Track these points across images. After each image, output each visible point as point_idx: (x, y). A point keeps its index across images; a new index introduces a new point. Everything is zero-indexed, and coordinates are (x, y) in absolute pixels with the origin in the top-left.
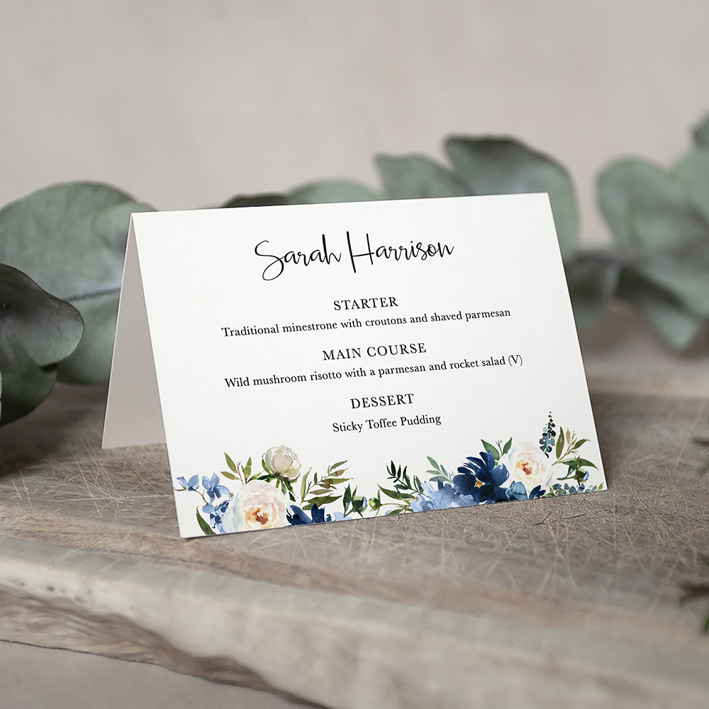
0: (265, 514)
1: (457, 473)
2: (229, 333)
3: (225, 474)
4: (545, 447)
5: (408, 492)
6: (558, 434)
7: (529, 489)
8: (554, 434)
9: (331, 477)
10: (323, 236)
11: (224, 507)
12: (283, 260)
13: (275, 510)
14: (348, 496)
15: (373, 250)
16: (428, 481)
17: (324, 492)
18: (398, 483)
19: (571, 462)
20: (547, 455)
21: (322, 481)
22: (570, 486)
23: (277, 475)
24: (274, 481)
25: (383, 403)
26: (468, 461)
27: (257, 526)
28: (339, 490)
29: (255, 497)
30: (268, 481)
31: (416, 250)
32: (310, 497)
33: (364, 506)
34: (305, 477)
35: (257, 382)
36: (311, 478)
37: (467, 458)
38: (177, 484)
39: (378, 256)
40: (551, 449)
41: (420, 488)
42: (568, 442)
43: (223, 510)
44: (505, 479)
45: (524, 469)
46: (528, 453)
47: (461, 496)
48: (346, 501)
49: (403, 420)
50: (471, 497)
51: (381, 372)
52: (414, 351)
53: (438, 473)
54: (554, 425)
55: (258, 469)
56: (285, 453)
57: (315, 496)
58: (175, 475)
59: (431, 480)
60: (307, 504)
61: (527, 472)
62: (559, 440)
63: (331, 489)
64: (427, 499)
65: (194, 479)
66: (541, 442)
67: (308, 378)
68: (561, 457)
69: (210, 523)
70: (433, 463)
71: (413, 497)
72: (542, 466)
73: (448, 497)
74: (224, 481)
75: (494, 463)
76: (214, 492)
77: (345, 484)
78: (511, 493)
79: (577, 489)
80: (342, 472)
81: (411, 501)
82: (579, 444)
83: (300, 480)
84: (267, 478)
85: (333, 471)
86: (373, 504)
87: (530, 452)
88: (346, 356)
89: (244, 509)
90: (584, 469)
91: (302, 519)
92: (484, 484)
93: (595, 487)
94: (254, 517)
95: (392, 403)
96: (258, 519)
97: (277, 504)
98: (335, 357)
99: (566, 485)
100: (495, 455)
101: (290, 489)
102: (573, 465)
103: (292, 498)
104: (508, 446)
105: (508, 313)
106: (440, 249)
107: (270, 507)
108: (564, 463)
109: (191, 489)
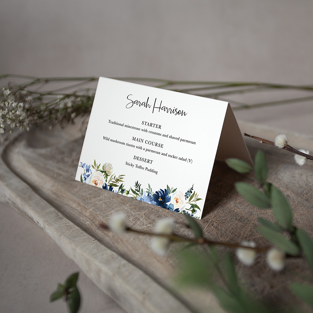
0: (97, 183)
1: (155, 193)
2: (110, 122)
3: (92, 166)
4: (186, 196)
5: (138, 193)
6: (193, 193)
7: (175, 208)
8: (191, 192)
9: (119, 179)
10: (148, 98)
11: (88, 176)
12: (134, 102)
13: (100, 183)
14: (121, 187)
15: (161, 107)
16: (145, 192)
17: (115, 183)
18: (136, 189)
19: (193, 205)
20: (186, 199)
21: (116, 179)
22: (189, 213)
23: (105, 172)
24: (104, 173)
25: (143, 161)
26: (160, 190)
27: (94, 185)
28: (119, 184)
29: (97, 176)
30: (102, 173)
31: (174, 111)
32: (111, 182)
33: (124, 192)
34: (112, 176)
35: (111, 140)
36: (113, 177)
38: (80, 164)
39: (162, 109)
40: (188, 197)
41: (142, 193)
42: (195, 197)
43: (88, 177)
45: (176, 201)
46: (180, 196)
47: (153, 201)
48: (120, 188)
49: (147, 168)
50: (156, 203)
51: (147, 150)
52: (159, 146)
53: (149, 190)
54: (193, 189)
55: (101, 168)
57: (112, 183)
58: (80, 161)
59: (146, 192)
60: (109, 184)
61: (177, 202)
62: (192, 195)
63: (117, 182)
64: (143, 198)
65: (85, 164)
66: (186, 193)
67: (125, 144)
68: (190, 201)
69: (83, 179)
70: (149, 186)
71: (139, 195)
72: (183, 202)
73: (149, 200)
74: (91, 168)
75: (168, 194)
76: (88, 170)
77: (122, 183)
78: (168, 207)
79: (191, 215)
80: (123, 178)
81: (138, 196)
82: (198, 200)
83: (110, 176)
84: (102, 172)
85: (120, 177)
86: (127, 192)
87: (181, 195)
88: (139, 141)
89: (93, 179)
90: (196, 209)
91: (106, 188)
92: (162, 200)
93: (197, 217)
94: (94, 182)
95: (146, 161)
96: (95, 183)
97: (102, 181)
98: (136, 140)
100: (169, 192)
101: (107, 178)
102: (193, 206)
103: (106, 181)
104: (175, 190)
105: (195, 143)
106: (182, 113)
107: (99, 181)
108: (190, 204)
109: (82, 167)
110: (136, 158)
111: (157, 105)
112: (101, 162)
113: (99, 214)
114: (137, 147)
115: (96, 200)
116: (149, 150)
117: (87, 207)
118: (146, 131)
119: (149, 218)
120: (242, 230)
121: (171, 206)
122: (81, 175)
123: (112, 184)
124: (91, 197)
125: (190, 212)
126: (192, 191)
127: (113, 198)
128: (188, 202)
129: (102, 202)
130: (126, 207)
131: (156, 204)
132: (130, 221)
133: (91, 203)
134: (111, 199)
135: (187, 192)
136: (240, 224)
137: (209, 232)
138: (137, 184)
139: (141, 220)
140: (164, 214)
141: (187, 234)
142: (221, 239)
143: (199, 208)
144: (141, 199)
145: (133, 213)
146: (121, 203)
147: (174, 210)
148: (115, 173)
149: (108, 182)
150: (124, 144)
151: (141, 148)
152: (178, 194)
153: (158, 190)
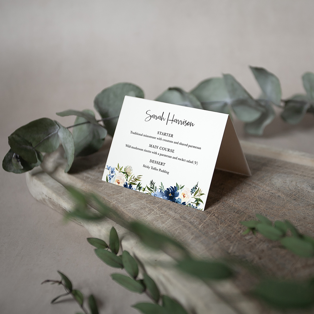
1: (166, 190)
5: (153, 190)
7: (182, 202)
8: (196, 189)
11: (113, 176)
14: (139, 185)
15: (174, 120)
17: (134, 182)
18: (151, 186)
24: (125, 174)
26: (170, 187)
27: (117, 184)
28: (137, 183)
29: (120, 176)
31: (184, 122)
34: (132, 176)
35: (132, 147)
36: (133, 177)
37: (171, 187)
38: (106, 167)
40: (193, 193)
43: (112, 177)
44: (177, 196)
45: (184, 196)
46: (187, 191)
47: (164, 196)
49: (160, 170)
53: (162, 187)
54: (197, 186)
55: (123, 170)
56: (130, 168)
60: (129, 183)
61: (184, 197)
64: (156, 194)
65: (110, 167)
66: (192, 190)
67: (144, 150)
69: (109, 179)
70: (162, 184)
73: (161, 195)
74: (115, 170)
75: (176, 191)
76: (112, 172)
77: (139, 182)
79: (195, 207)
80: (140, 178)
81: (152, 192)
82: (202, 195)
83: (130, 176)
85: (139, 177)
86: (143, 189)
88: (154, 147)
89: (116, 179)
90: (199, 202)
91: (127, 186)
94: (117, 181)
96: (118, 182)
97: (123, 180)
99: (192, 205)
100: (178, 188)
101: (128, 178)
102: (197, 200)
103: (127, 180)
104: (182, 187)
105: (200, 148)
107: (121, 180)
109: (108, 169)
110: (152, 161)
111: (171, 118)
112: (123, 165)
113: (120, 206)
114: (153, 153)
115: (118, 196)
116: (162, 155)
117: (110, 201)
118: (161, 139)
119: (161, 210)
120: (239, 220)
121: (179, 200)
122: (107, 176)
123: (132, 182)
124: (114, 194)
125: (195, 205)
126: (197, 187)
127: (132, 195)
128: (193, 197)
129: (123, 197)
130: (143, 201)
131: (167, 199)
132: (146, 211)
133: (114, 198)
134: (131, 196)
135: (192, 188)
136: (237, 215)
137: (211, 220)
138: (152, 183)
139: (155, 211)
140: (174, 207)
141: (192, 221)
142: (221, 225)
143: (202, 202)
144: (155, 195)
145: (148, 205)
146: (139, 198)
147: (181, 203)
148: (134, 173)
149: (128, 181)
150: (142, 150)
151: (156, 153)
152: (185, 190)
153: (169, 187)
